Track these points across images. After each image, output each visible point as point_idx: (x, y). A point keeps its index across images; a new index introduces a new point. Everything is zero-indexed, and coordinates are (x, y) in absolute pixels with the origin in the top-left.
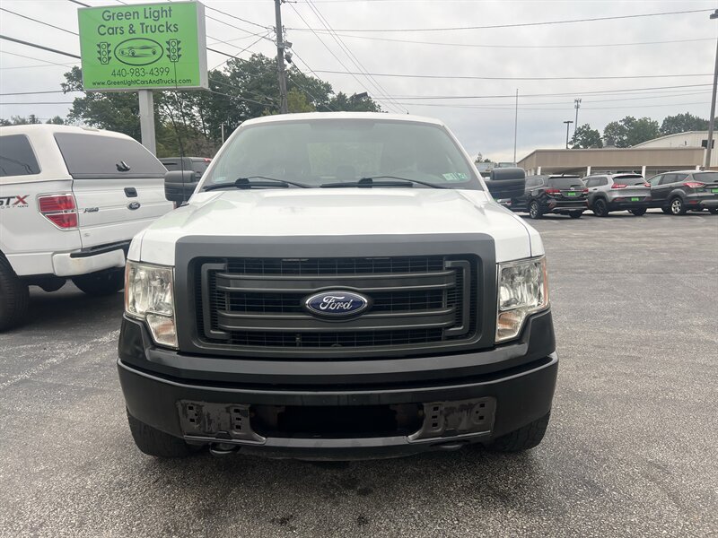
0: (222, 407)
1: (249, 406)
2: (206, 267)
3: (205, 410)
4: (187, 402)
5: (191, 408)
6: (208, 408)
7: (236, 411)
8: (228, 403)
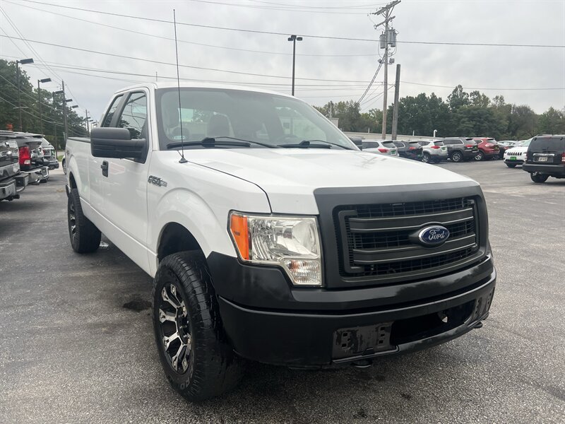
0: (373, 328)
1: (391, 324)
2: (341, 214)
3: (358, 334)
4: (343, 330)
5: (345, 335)
6: (362, 331)
7: (382, 329)
8: (376, 324)
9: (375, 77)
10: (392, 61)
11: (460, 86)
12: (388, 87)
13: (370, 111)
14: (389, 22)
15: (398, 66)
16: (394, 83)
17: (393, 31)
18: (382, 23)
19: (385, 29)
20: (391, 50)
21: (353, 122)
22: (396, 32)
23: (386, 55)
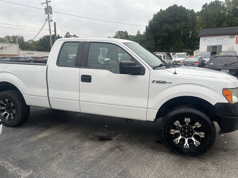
9: (43, 27)
10: (52, 21)
11: (68, 32)
12: (51, 31)
13: (29, 41)
14: (48, 3)
15: (55, 23)
16: (54, 30)
17: (50, 7)
18: (45, 3)
19: (46, 6)
20: (51, 15)
21: (22, 46)
22: (52, 8)
23: (49, 17)
